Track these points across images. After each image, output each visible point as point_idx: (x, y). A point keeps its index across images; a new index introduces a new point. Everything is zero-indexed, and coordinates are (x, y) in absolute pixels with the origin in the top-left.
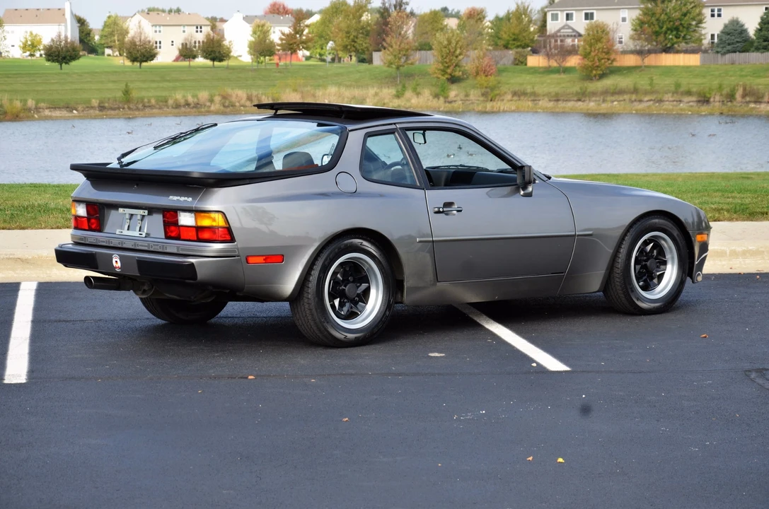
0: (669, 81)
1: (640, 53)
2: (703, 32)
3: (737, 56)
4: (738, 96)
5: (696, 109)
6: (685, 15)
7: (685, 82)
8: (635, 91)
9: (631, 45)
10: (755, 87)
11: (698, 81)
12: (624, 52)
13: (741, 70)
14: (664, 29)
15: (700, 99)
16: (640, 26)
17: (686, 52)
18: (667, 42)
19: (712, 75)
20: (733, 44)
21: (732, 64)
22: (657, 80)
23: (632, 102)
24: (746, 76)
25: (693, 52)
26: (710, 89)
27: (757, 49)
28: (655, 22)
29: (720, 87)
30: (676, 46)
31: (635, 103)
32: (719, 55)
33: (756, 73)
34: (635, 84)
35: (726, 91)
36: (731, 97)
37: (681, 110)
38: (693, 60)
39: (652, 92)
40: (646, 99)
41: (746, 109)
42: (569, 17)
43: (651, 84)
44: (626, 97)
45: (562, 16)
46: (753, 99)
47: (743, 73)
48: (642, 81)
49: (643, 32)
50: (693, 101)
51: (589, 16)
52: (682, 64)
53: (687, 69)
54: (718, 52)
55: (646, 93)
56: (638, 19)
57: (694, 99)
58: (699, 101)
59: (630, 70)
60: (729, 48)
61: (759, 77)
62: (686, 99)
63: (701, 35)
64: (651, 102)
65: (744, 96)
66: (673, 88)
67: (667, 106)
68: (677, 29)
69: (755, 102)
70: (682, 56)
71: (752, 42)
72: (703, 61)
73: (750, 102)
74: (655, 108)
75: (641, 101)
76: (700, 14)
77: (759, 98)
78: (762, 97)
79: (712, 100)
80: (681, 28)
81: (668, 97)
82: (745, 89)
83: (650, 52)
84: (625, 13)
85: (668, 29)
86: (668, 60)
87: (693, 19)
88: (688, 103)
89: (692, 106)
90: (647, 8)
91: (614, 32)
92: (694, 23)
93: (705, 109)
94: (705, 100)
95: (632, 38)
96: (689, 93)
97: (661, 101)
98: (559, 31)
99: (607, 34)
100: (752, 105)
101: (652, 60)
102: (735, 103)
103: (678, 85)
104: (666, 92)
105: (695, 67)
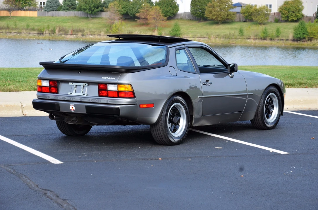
0: (23, 24)
1: (9, 10)
3: (54, 12)
4: (57, 31)
5: (37, 37)
7: (32, 24)
8: (8, 28)
9: (4, 6)
10: (64, 27)
11: (37, 24)
13: (57, 19)
15: (39, 32)
17: (30, 10)
18: (20, 5)
19: (43, 21)
20: (52, 7)
21: (52, 16)
22: (18, 23)
23: (6, 33)
24: (60, 22)
25: (35, 10)
26: (44, 28)
27: (64, 10)
29: (48, 27)
30: (24, 7)
31: (8, 34)
32: (46, 12)
33: (64, 21)
34: (8, 24)
35: (51, 29)
36: (53, 32)
37: (30, 37)
38: (34, 14)
39: (16, 29)
40: (13, 32)
41: (60, 37)
43: (15, 25)
44: (4, 31)
46: (63, 33)
47: (58, 21)
48: (11, 24)
50: (35, 33)
52: (29, 16)
53: (31, 18)
54: (45, 11)
55: (13, 29)
57: (36, 32)
58: (38, 33)
59: (4, 18)
60: (51, 9)
61: (66, 23)
62: (32, 32)
63: (36, 2)
64: (16, 33)
65: (60, 31)
66: (26, 27)
67: (23, 35)
69: (65, 34)
70: (28, 12)
71: (61, 7)
72: (39, 14)
73: (62, 34)
75: (11, 33)
77: (66, 32)
78: (68, 32)
79: (44, 33)
81: (24, 31)
82: (60, 28)
83: (13, 10)
86: (22, 14)
88: (33, 34)
89: (35, 36)
93: (41, 37)
94: (41, 33)
96: (33, 29)
97: (20, 33)
100: (63, 36)
101: (15, 13)
102: (55, 35)
103: (28, 26)
104: (23, 29)
105: (35, 17)
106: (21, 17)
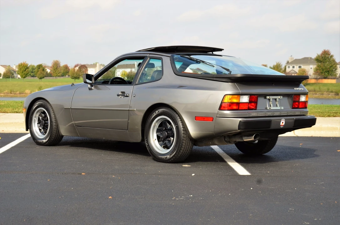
0: (325, 88)
1: (316, 79)
2: (337, 72)
5: (334, 97)
6: (331, 67)
7: (331, 88)
8: (315, 91)
9: (313, 76)
11: (335, 88)
12: (311, 79)
14: (324, 71)
16: (316, 71)
17: (331, 79)
18: (325, 75)
22: (322, 87)
23: (313, 94)
25: (334, 79)
28: (321, 69)
30: (328, 77)
31: (314, 95)
34: (314, 88)
37: (329, 97)
38: (334, 81)
39: (320, 91)
40: (318, 93)
42: (293, 67)
43: (320, 89)
45: (291, 67)
48: (317, 88)
49: (317, 72)
51: (300, 67)
52: (330, 82)
53: (331, 84)
55: (318, 91)
56: (316, 68)
57: (334, 94)
58: (335, 95)
59: (313, 84)
62: (331, 94)
63: (336, 73)
64: (319, 95)
66: (327, 90)
67: (325, 96)
68: (328, 72)
72: (337, 81)
74: (321, 96)
75: (316, 94)
76: (336, 66)
80: (330, 71)
81: (325, 93)
83: (319, 78)
84: (312, 66)
85: (325, 71)
86: (326, 81)
87: (334, 68)
88: (331, 95)
89: (333, 96)
90: (319, 65)
91: (308, 72)
92: (334, 70)
93: (337, 97)
94: (337, 94)
95: (314, 74)
96: (332, 92)
97: (323, 94)
98: (290, 71)
99: (306, 72)
101: (320, 81)
103: (328, 89)
104: (325, 91)
105: (334, 83)
106: (325, 83)
